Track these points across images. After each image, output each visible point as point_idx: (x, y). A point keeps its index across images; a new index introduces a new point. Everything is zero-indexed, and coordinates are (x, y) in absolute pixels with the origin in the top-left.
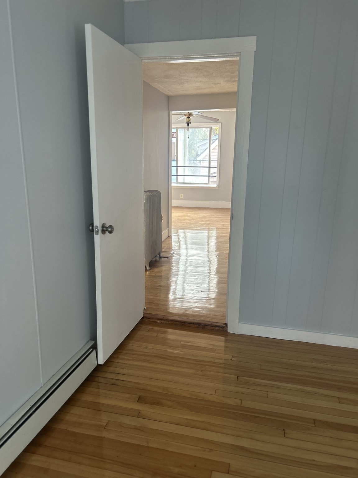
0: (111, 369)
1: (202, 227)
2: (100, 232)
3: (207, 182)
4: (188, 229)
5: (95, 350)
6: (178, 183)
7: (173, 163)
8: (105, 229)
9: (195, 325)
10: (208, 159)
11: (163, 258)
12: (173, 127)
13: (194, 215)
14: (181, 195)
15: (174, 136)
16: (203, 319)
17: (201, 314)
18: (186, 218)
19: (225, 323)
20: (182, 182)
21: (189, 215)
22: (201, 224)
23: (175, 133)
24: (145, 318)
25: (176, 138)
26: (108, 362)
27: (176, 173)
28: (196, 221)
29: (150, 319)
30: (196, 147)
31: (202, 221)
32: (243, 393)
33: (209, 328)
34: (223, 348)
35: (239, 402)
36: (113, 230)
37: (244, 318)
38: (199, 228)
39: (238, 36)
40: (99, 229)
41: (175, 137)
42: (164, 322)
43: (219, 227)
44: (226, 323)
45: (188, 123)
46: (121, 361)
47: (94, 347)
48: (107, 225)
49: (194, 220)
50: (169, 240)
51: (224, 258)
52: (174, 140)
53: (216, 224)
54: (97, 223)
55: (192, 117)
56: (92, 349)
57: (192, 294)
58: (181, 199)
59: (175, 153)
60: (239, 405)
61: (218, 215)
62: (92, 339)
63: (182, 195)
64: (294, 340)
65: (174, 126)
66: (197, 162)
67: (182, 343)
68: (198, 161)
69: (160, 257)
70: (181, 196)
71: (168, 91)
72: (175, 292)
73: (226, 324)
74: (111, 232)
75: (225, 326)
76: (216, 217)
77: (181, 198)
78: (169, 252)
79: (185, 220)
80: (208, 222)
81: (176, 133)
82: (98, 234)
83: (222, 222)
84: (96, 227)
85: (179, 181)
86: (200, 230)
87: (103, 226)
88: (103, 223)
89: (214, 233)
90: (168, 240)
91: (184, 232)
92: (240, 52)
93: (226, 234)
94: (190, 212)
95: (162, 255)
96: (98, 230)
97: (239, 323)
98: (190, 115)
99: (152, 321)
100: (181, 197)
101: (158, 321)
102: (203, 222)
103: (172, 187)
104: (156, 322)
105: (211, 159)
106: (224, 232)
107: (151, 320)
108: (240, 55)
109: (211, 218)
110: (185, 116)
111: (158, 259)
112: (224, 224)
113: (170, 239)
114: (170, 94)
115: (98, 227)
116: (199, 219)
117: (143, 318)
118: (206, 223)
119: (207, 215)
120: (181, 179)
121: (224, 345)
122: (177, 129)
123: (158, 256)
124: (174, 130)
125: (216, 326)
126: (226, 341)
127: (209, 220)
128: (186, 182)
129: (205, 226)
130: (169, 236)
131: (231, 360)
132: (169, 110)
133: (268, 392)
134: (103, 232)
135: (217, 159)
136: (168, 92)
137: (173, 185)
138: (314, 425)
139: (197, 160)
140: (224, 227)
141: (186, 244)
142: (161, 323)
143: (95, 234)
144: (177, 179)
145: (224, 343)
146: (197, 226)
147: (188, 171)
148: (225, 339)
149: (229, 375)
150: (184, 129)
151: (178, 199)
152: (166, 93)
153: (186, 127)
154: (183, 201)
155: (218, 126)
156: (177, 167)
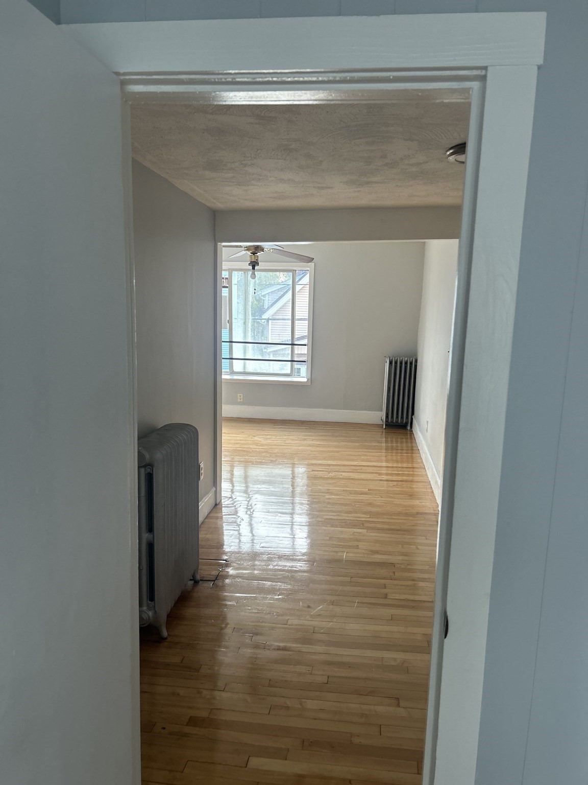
3: (289, 372)
6: (232, 372)
7: (225, 336)
10: (290, 317)
11: (201, 585)
12: (224, 267)
13: (267, 439)
14: (238, 395)
15: (224, 285)
20: (241, 371)
23: (226, 279)
25: (227, 289)
27: (230, 354)
30: (260, 295)
41: (227, 287)
45: (254, 264)
49: (267, 452)
52: (225, 292)
55: (262, 252)
58: (240, 404)
59: (226, 316)
63: (240, 396)
65: (225, 265)
69: (196, 582)
71: (214, 199)
76: (309, 446)
77: (240, 402)
81: (229, 280)
85: (236, 369)
98: (258, 249)
100: (239, 400)
103: (223, 381)
105: (296, 317)
110: (247, 250)
114: (219, 205)
120: (238, 366)
122: (231, 271)
124: (225, 274)
128: (247, 371)
130: (216, 502)
132: (215, 239)
135: (307, 317)
136: (214, 201)
137: (224, 377)
139: (263, 318)
144: (231, 366)
147: (251, 351)
150: (245, 273)
151: (234, 402)
152: (209, 205)
153: (249, 270)
154: (243, 406)
155: (309, 269)
156: (231, 343)
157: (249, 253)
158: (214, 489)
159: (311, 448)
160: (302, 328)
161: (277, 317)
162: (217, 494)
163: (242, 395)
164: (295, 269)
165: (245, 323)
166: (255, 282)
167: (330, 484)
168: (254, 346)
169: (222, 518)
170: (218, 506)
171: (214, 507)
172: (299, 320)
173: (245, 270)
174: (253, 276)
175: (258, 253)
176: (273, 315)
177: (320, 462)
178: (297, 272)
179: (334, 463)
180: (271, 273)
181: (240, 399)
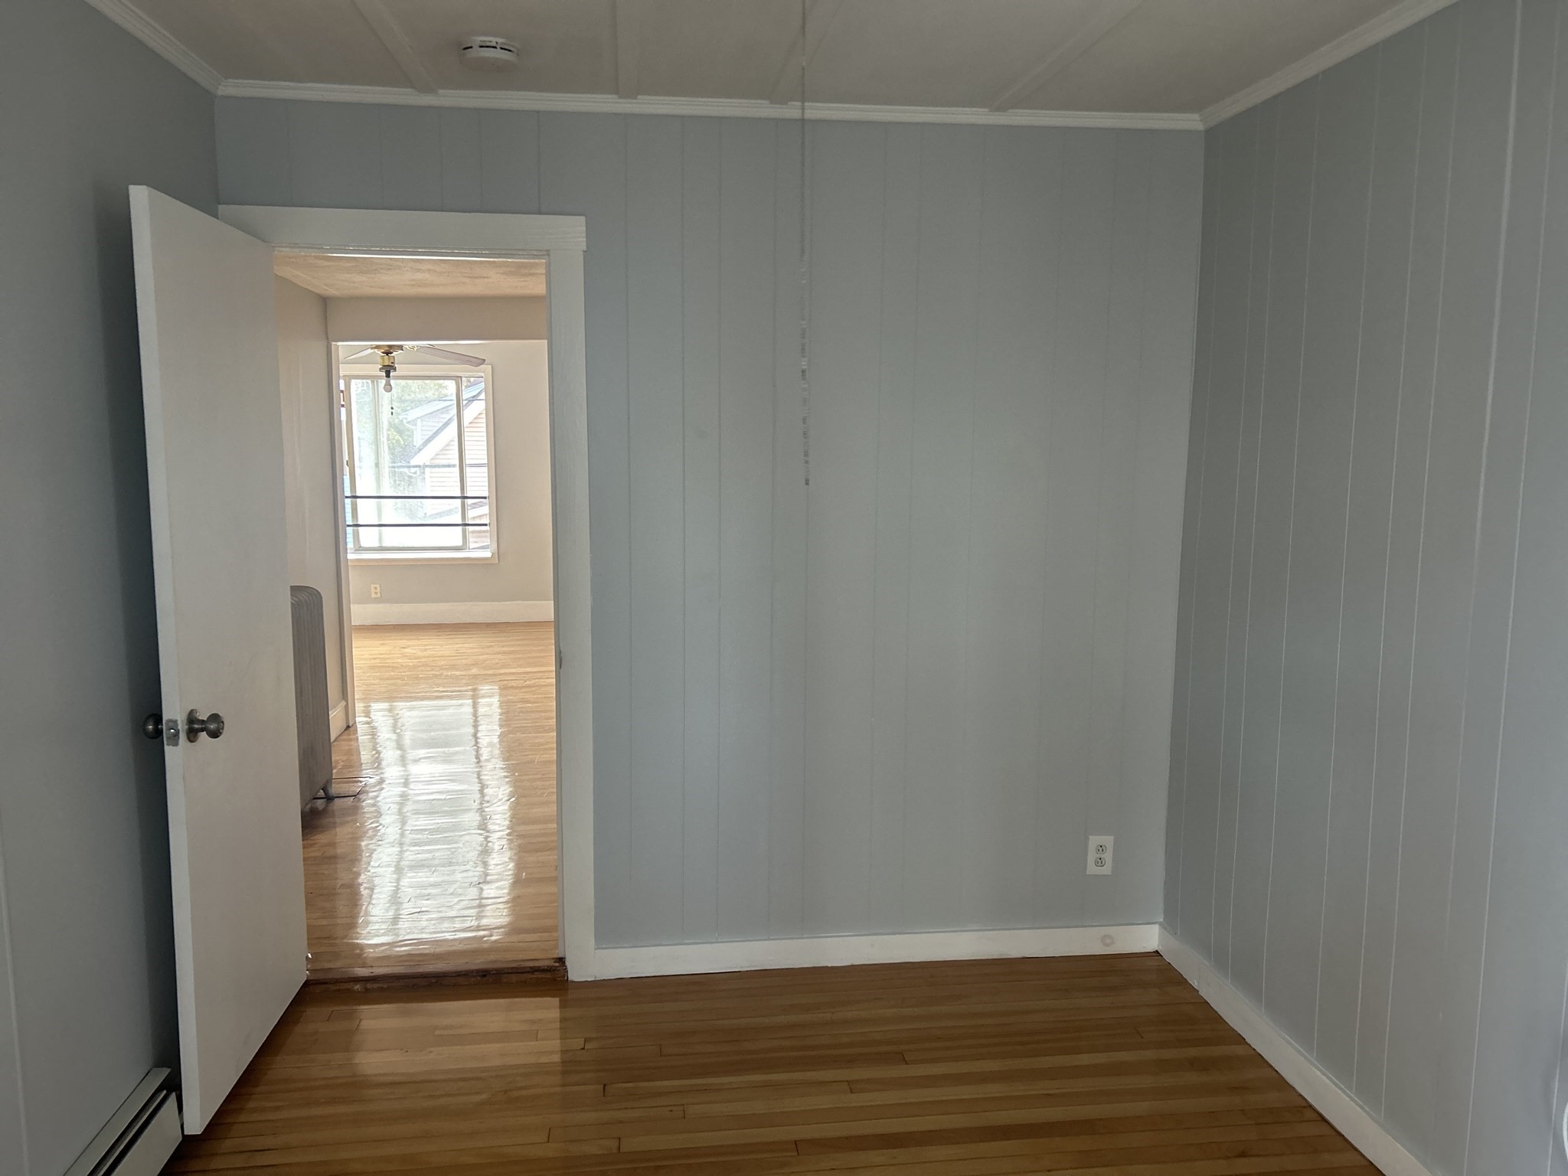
0: (228, 1144)
1: (457, 689)
2: (183, 736)
3: (460, 544)
4: (410, 697)
5: (174, 1094)
6: (359, 549)
8: (196, 726)
9: (473, 979)
10: (457, 462)
11: (337, 801)
12: (342, 373)
13: (426, 650)
14: (373, 586)
15: (342, 402)
16: (492, 957)
17: (486, 946)
18: (399, 661)
19: (557, 956)
20: (376, 544)
21: (406, 650)
22: (451, 677)
24: (313, 984)
25: (346, 409)
26: (218, 1124)
27: (353, 517)
28: (432, 670)
29: (327, 986)
30: (405, 421)
31: (454, 667)
32: (621, 1122)
33: (514, 978)
34: (558, 1025)
35: (614, 1144)
36: (223, 729)
37: (608, 933)
38: (447, 691)
39: (540, 213)
40: (179, 728)
41: (342, 406)
42: (375, 986)
43: (513, 684)
44: (560, 956)
45: (388, 370)
46: (256, 1117)
47: (173, 1085)
48: (204, 716)
49: (427, 665)
50: (351, 740)
51: (536, 776)
53: (500, 674)
54: (173, 710)
55: (402, 355)
56: (165, 1092)
57: (452, 894)
58: (377, 601)
59: (344, 455)
60: (615, 1151)
61: (503, 647)
62: (159, 1063)
63: (376, 588)
64: (742, 970)
65: (344, 370)
66: (413, 470)
67: (437, 1032)
68: (414, 467)
69: (329, 798)
70: (373, 590)
71: (326, 285)
72: (396, 897)
73: (561, 960)
74: (215, 734)
75: (557, 964)
76: (498, 653)
77: (376, 598)
78: (354, 780)
79: (394, 668)
80: (474, 671)
81: (346, 393)
82: (176, 744)
83: (520, 666)
84: (171, 724)
85: (365, 542)
86: (451, 698)
87: (192, 719)
88: (190, 710)
89: (491, 705)
90: (345, 740)
91: (390, 710)
92: (548, 251)
93: (534, 703)
94: (410, 643)
95: (335, 789)
96: (177, 732)
97: (596, 949)
98: (394, 348)
99: (335, 991)
100: (373, 596)
101: (357, 987)
102: (457, 670)
103: (349, 564)
104: (348, 990)
105: (468, 462)
106: (527, 696)
107: (333, 987)
108: (549, 255)
109: (481, 657)
110: (375, 351)
111: (320, 804)
112: (528, 673)
113: (352, 737)
114: (332, 292)
115: (175, 722)
116: (443, 663)
117: (307, 984)
118: (468, 673)
119: (471, 648)
120: (368, 538)
121: (558, 1015)
122: (348, 379)
123: (321, 793)
124: (342, 385)
125: (534, 970)
126: (563, 1005)
127: (475, 664)
128: (386, 544)
129: (467, 685)
130: (348, 727)
131: (584, 1049)
132: (328, 337)
133: (683, 1105)
134: (192, 734)
135: (486, 462)
136: (326, 288)
137: (350, 556)
138: (796, 1154)
139: (413, 462)
140: (528, 682)
141: (400, 746)
142: (367, 990)
143: (168, 745)
144: (359, 537)
145: (558, 1010)
146: (438, 685)
147: (392, 512)
148: (560, 1000)
149: (582, 1088)
150: (373, 382)
151: (366, 599)
152: (318, 291)
153: (380, 377)
154: (380, 605)
155: (483, 374)
156: (354, 500)
157: (379, 353)
158: (343, 703)
159: (500, 656)
160: (479, 482)
161: (437, 462)
162: (349, 712)
163: (378, 586)
164: (459, 374)
165: (377, 465)
166: (392, 395)
167: (527, 692)
168: (396, 504)
169: (357, 739)
170: (351, 729)
171: (345, 730)
172: (472, 466)
173: (374, 378)
174: (388, 388)
175: (395, 353)
176: (432, 459)
177: (514, 670)
178: (463, 379)
179: (535, 670)
180: (420, 382)
181: (376, 593)
